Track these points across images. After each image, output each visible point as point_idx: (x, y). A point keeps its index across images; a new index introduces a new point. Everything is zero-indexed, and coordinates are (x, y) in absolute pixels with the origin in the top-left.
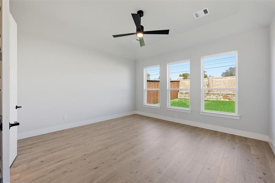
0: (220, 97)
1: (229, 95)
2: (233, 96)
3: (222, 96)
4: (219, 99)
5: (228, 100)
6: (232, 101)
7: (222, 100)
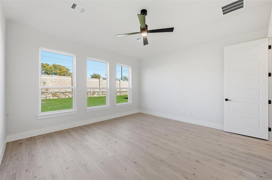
0: (49, 95)
1: (57, 93)
2: (61, 93)
3: (51, 94)
4: (48, 98)
5: (57, 98)
6: (60, 98)
7: (52, 98)
